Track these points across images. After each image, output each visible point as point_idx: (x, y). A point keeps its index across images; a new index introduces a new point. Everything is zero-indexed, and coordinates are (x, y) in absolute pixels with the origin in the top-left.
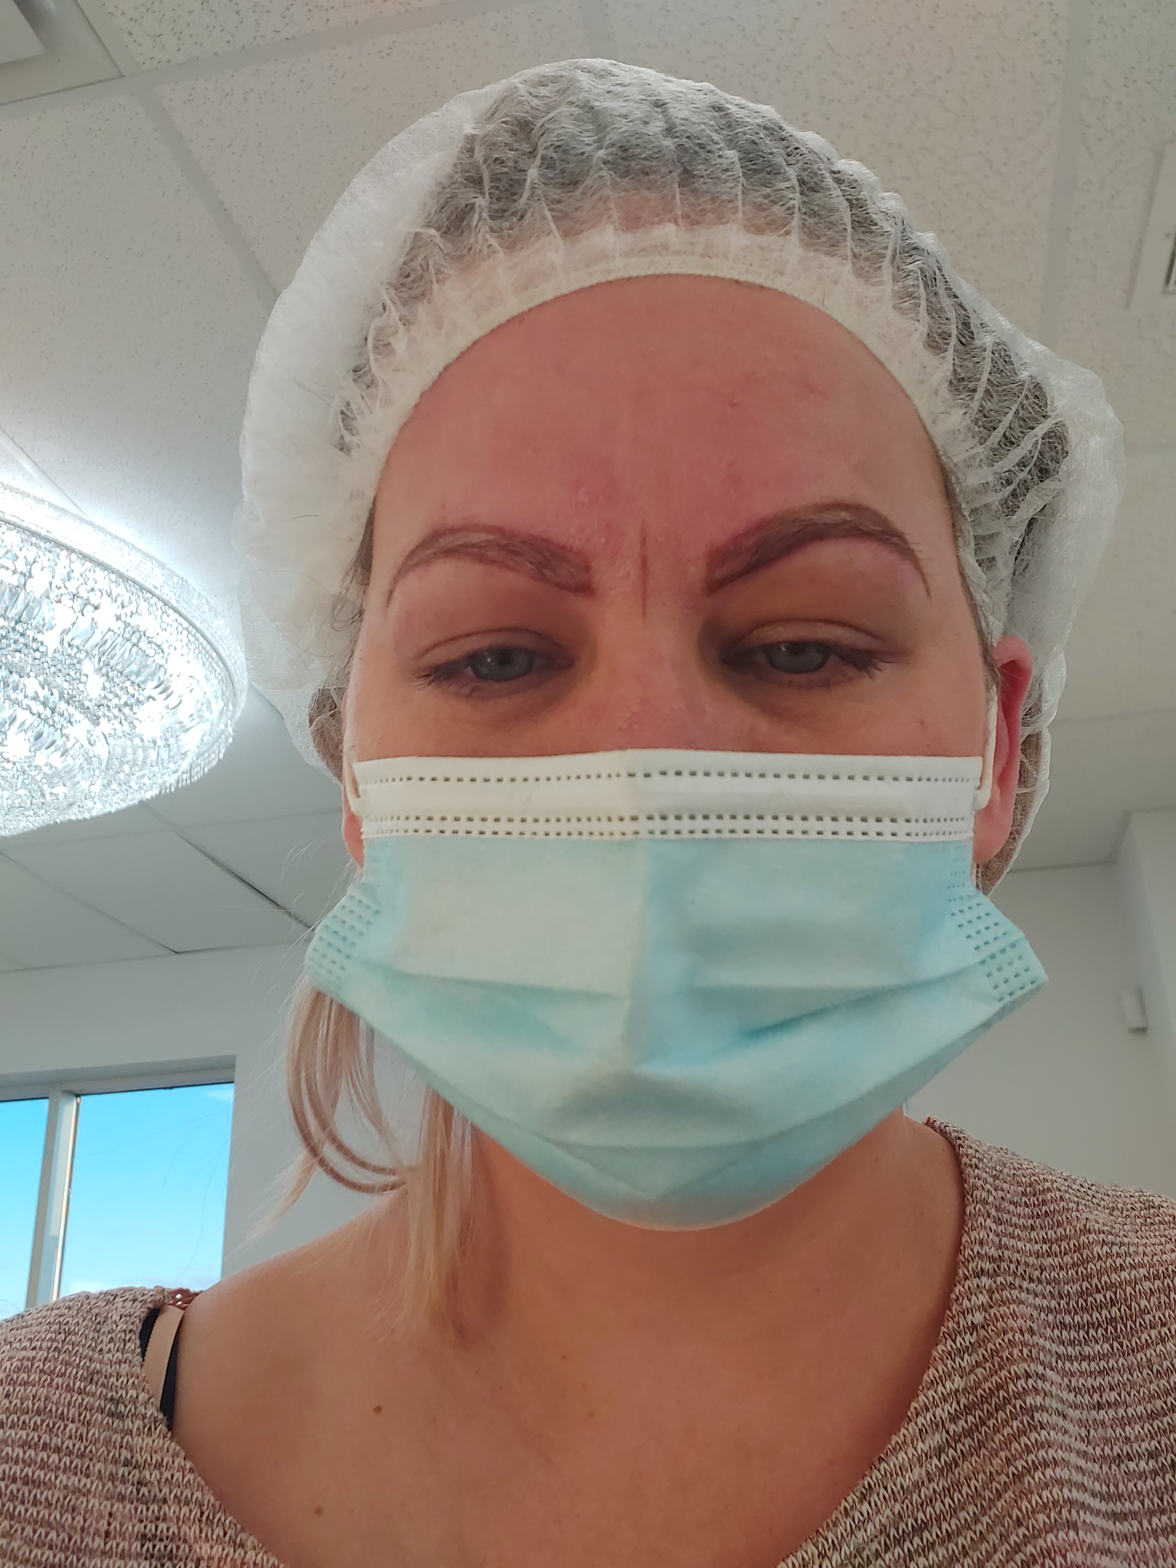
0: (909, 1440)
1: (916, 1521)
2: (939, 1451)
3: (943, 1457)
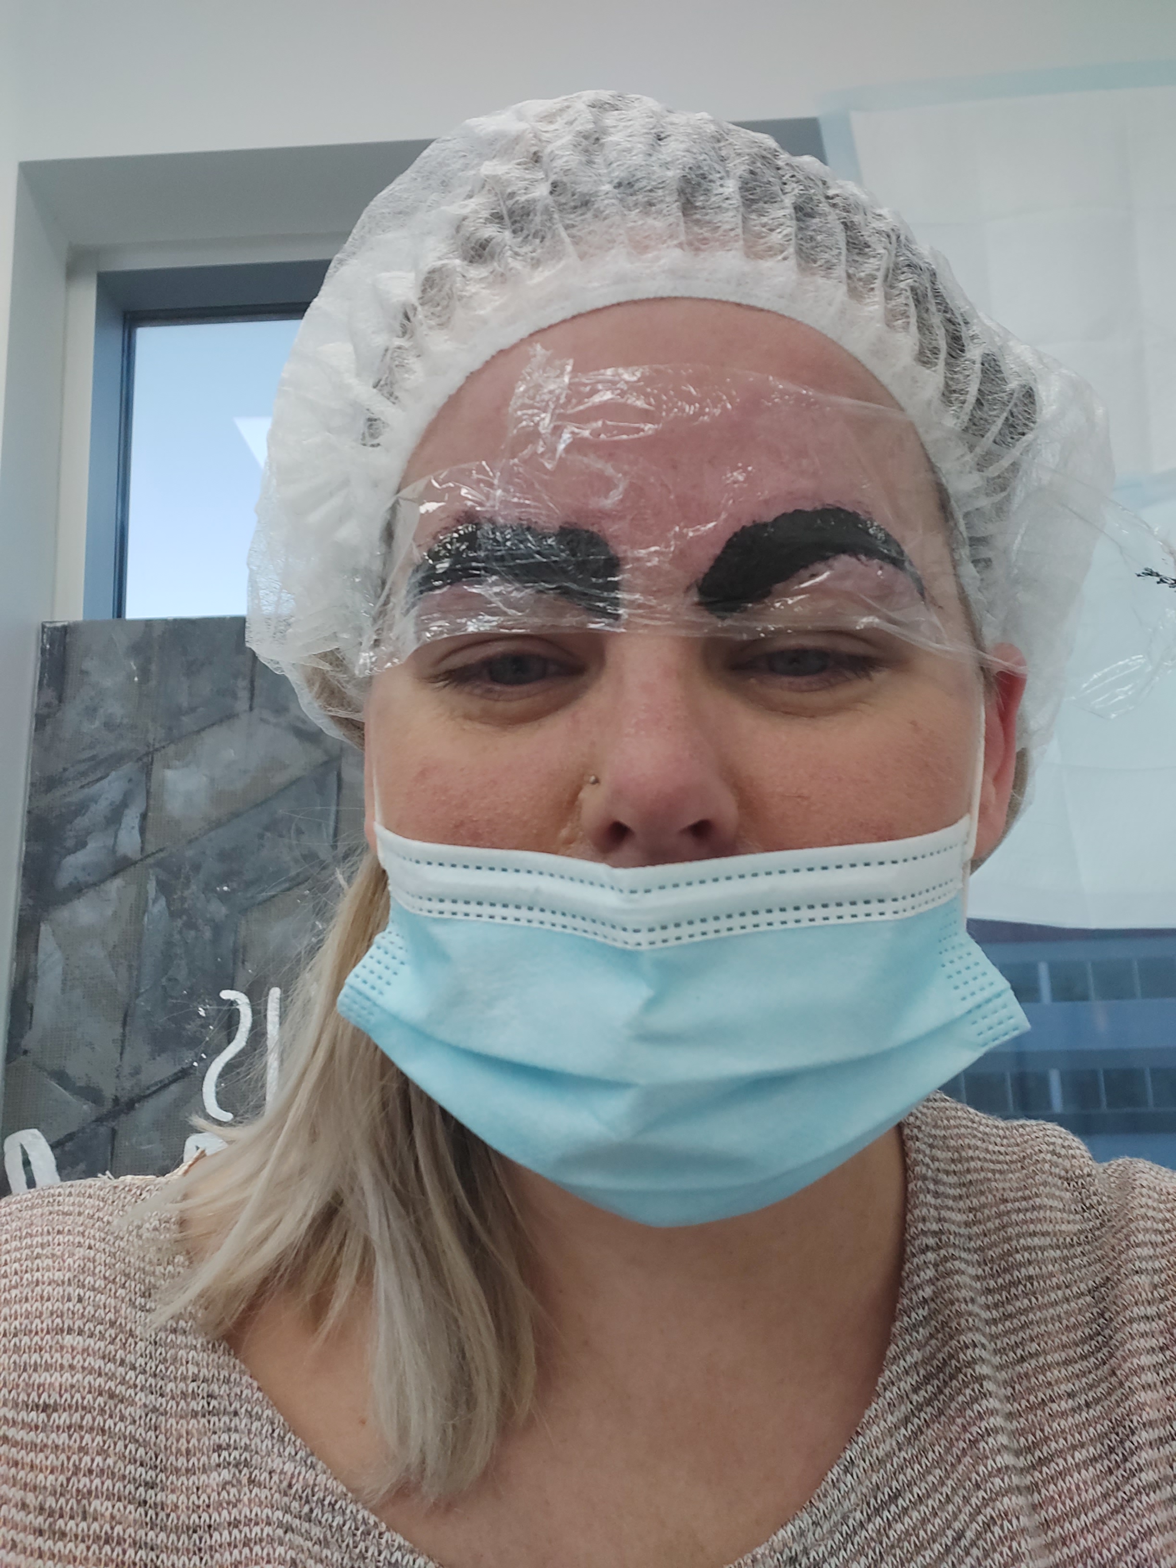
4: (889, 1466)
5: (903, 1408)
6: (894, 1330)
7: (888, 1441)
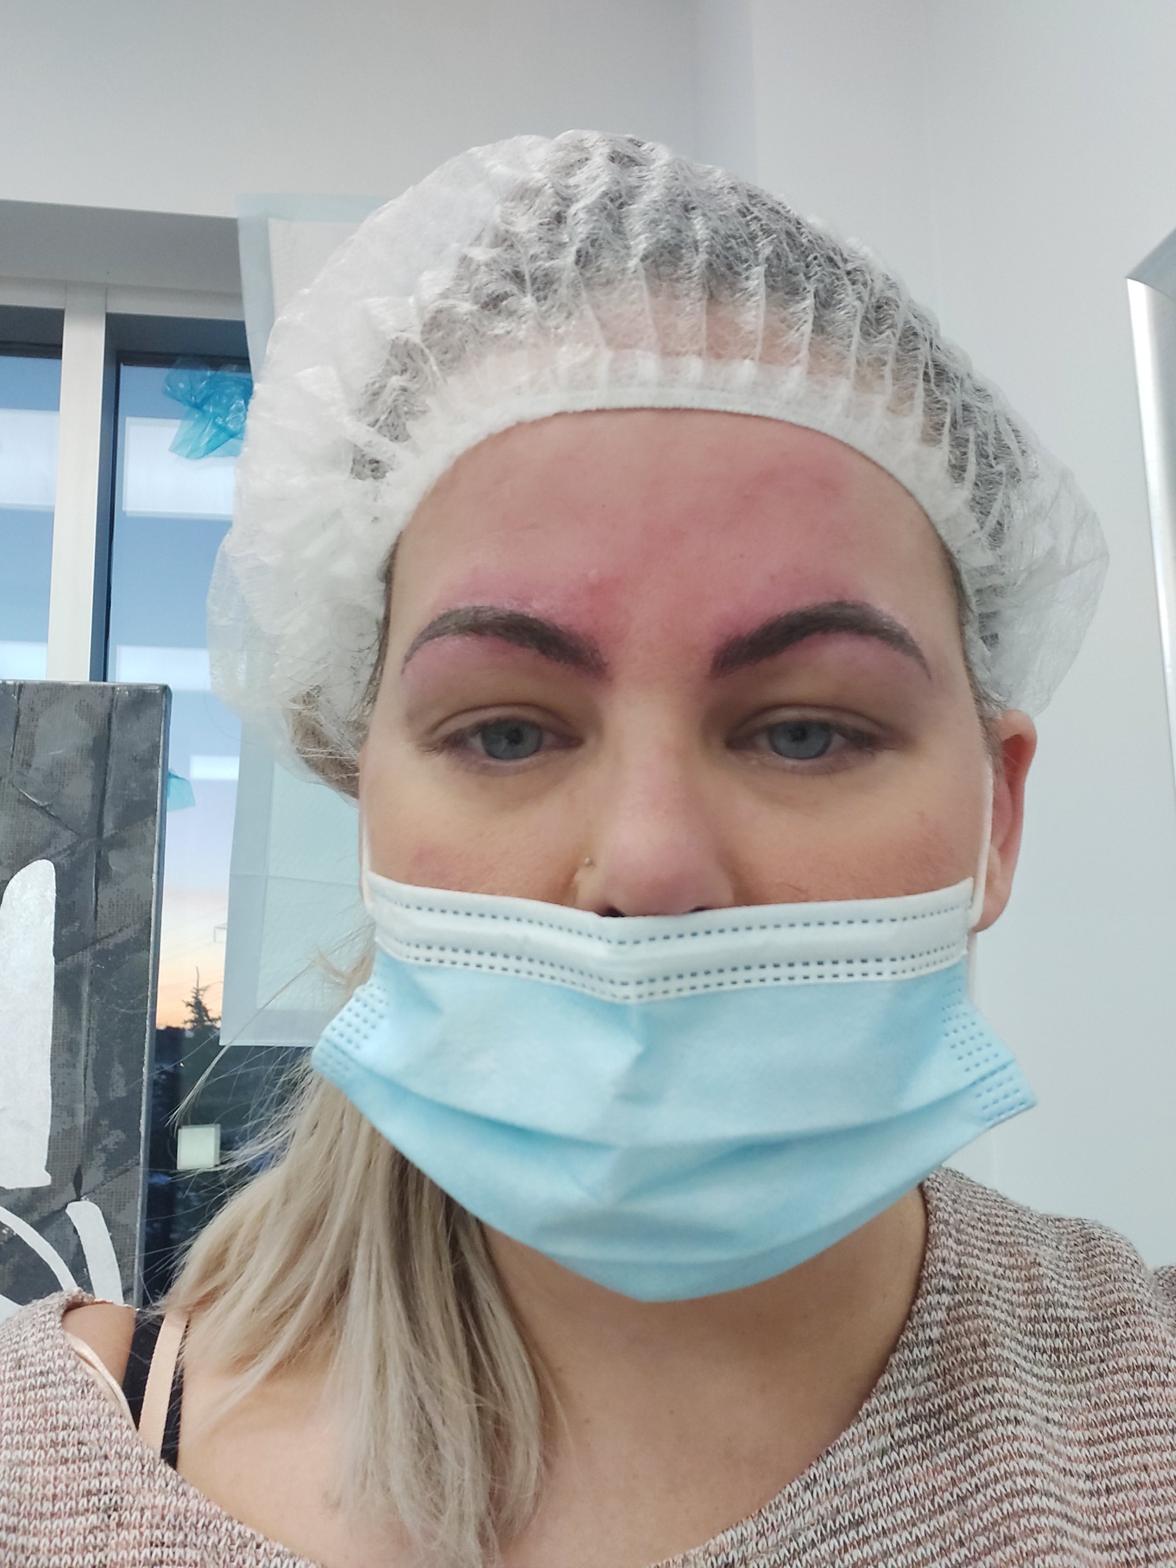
0: (857, 1439)
1: (853, 1515)
2: (883, 1452)
3: (886, 1458)
4: (854, 1492)
5: (883, 1438)
6: (892, 1360)
7: (859, 1468)
